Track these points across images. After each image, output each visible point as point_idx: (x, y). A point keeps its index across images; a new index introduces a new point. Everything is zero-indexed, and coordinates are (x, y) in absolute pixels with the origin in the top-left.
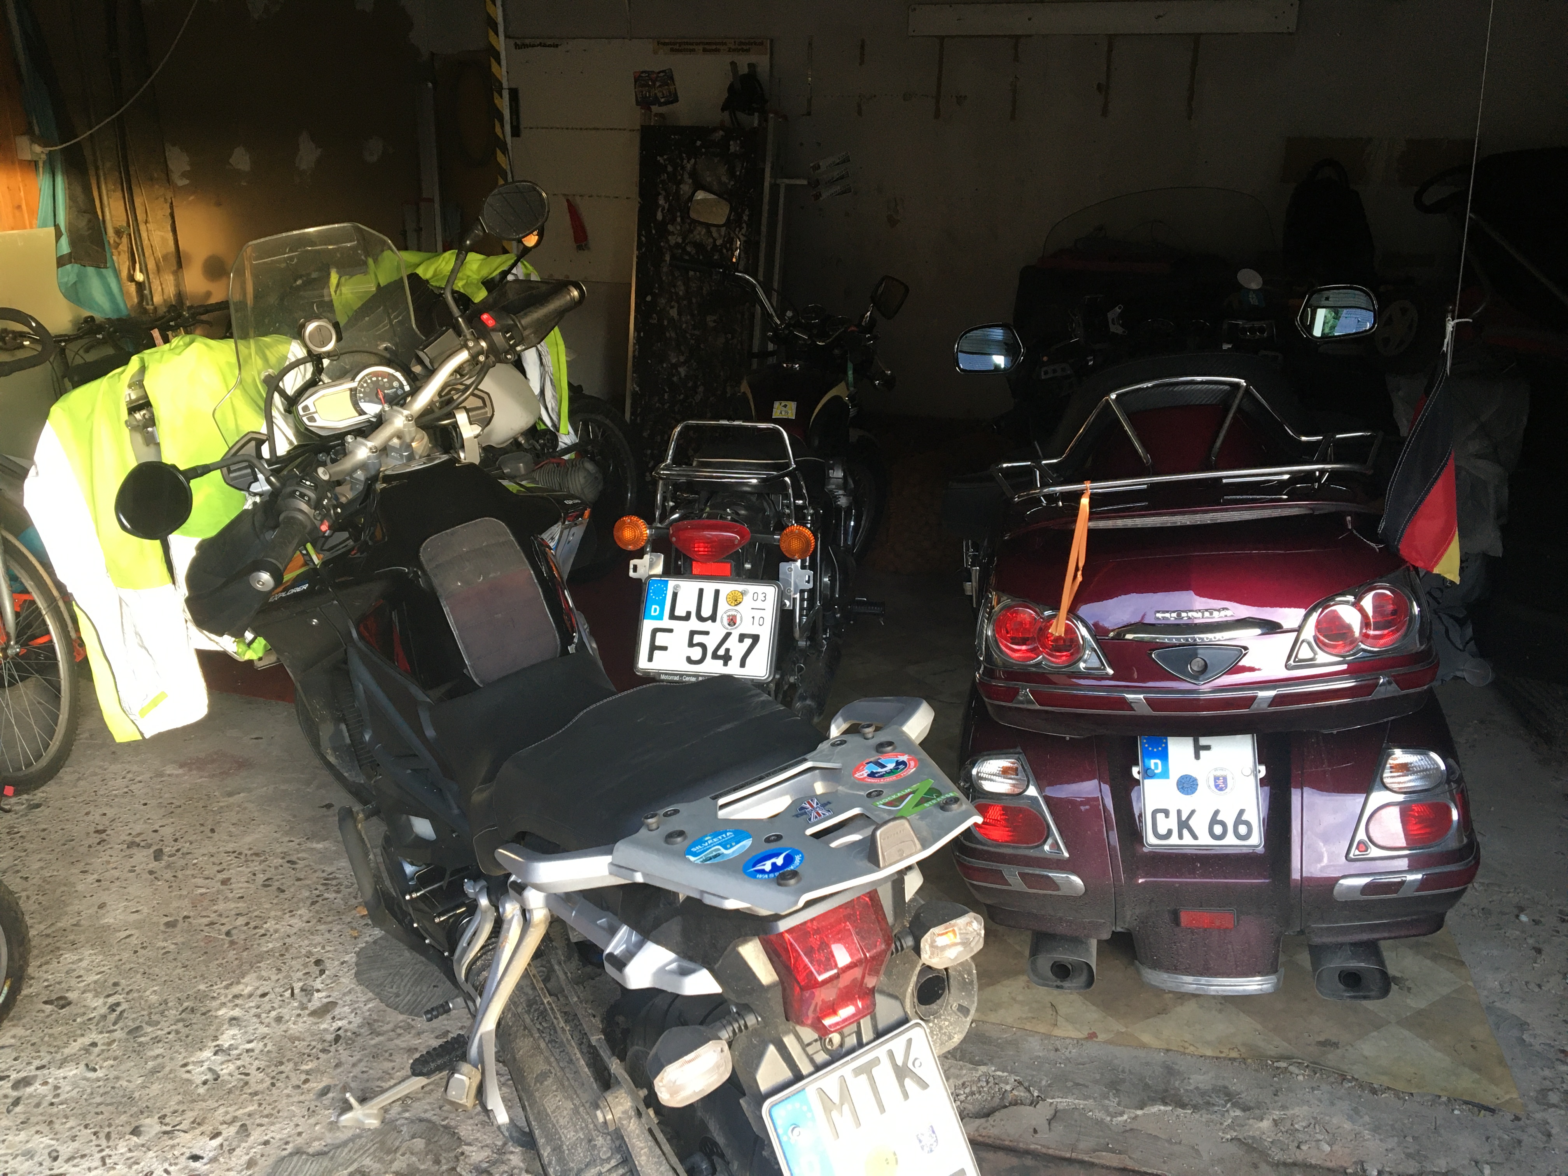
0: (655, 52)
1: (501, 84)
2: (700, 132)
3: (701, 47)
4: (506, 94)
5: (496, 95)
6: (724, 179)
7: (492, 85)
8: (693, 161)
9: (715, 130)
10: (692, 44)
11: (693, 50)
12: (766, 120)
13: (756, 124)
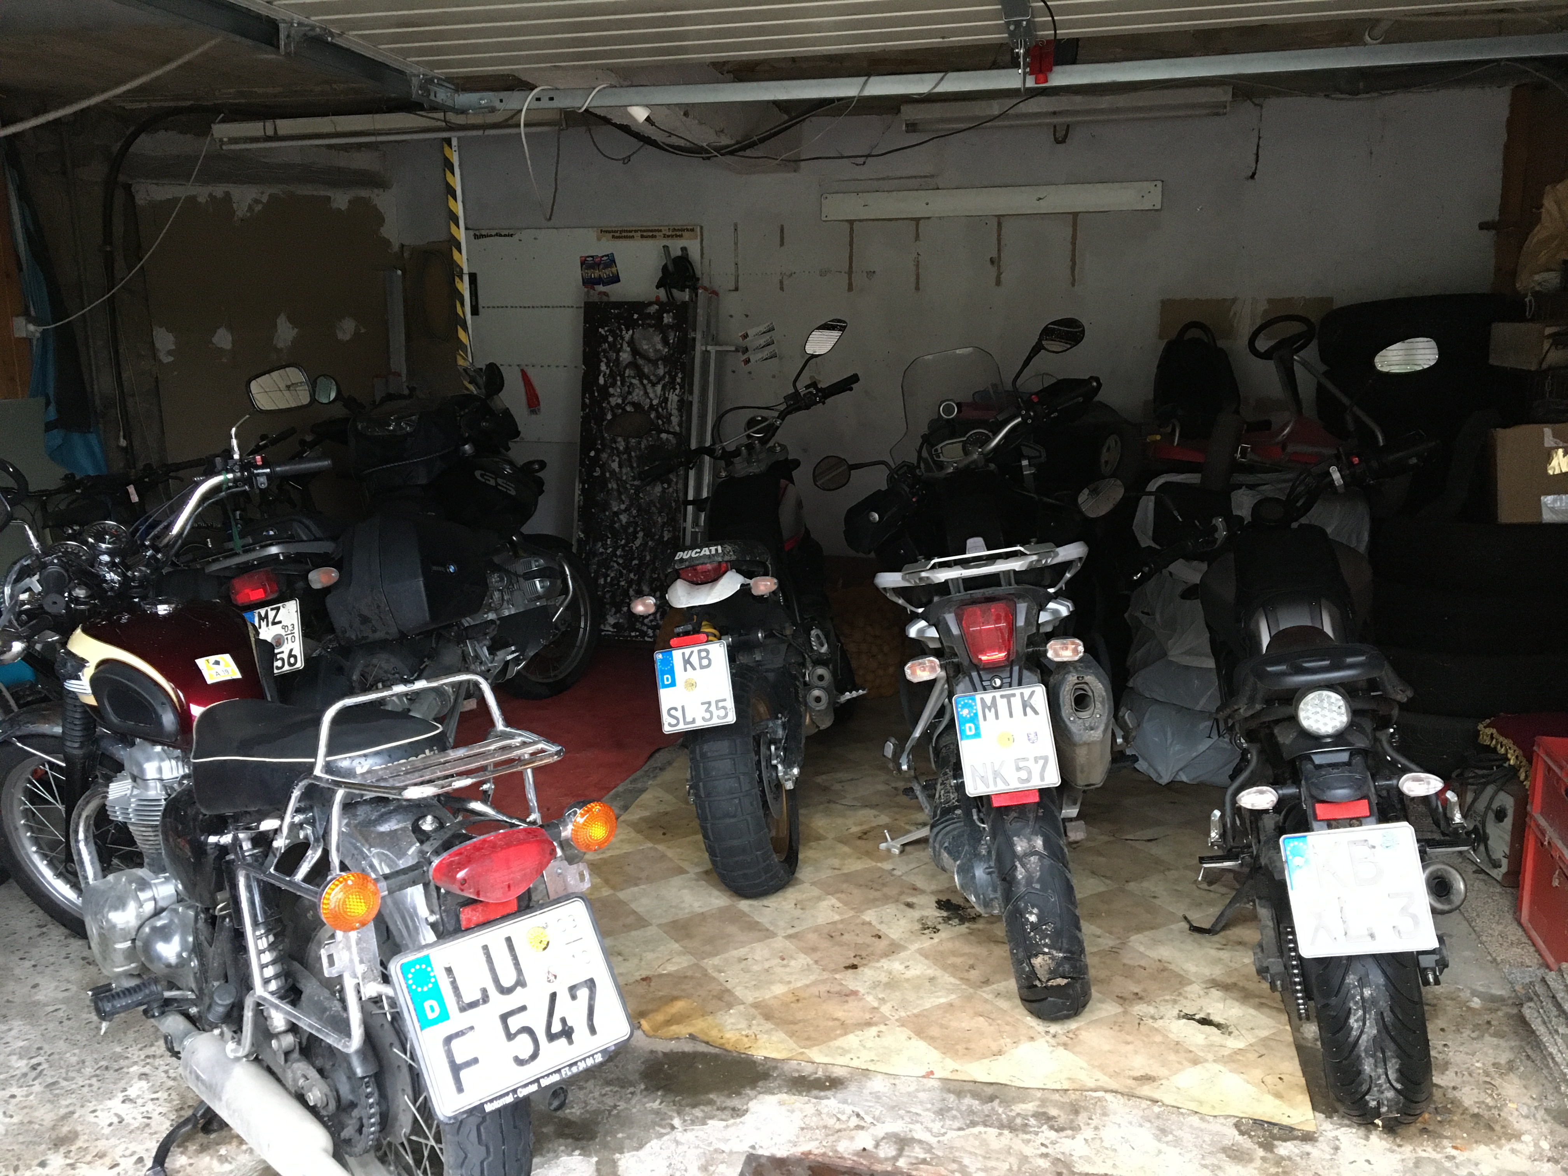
0: (599, 239)
1: (462, 269)
2: (638, 306)
3: (639, 234)
4: (466, 278)
5: (457, 279)
6: (659, 346)
7: (454, 271)
8: (631, 332)
9: (650, 304)
10: (631, 231)
11: (633, 237)
12: (697, 296)
13: (687, 298)
